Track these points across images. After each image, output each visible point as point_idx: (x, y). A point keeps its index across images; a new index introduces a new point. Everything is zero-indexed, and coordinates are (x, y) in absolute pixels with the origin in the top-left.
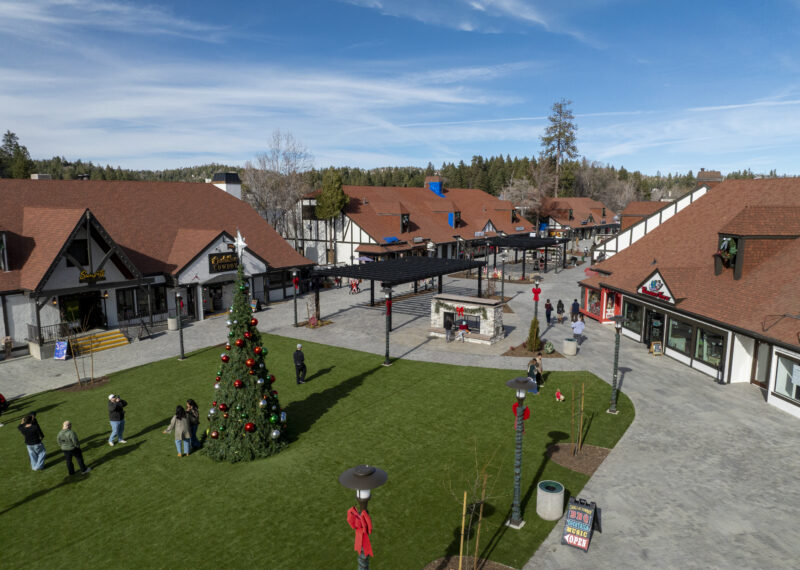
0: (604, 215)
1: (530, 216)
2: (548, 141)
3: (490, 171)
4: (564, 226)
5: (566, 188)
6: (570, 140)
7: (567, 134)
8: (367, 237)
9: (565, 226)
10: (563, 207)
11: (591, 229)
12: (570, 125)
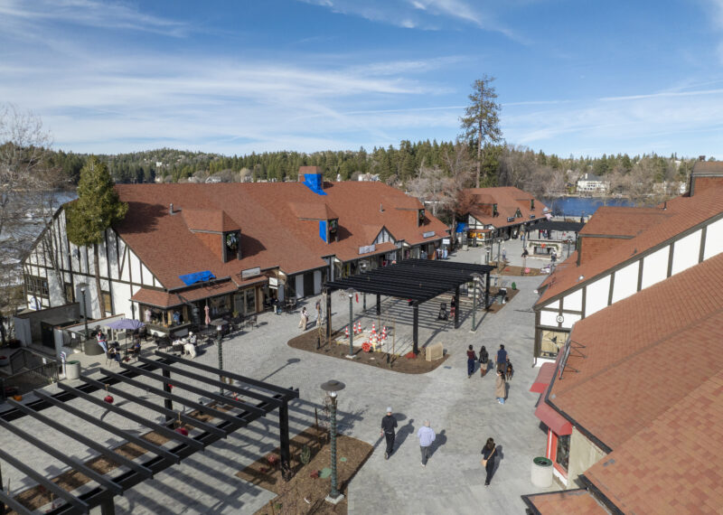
0: (533, 207)
1: (444, 215)
2: (469, 122)
3: (417, 155)
4: (486, 226)
5: (489, 175)
6: (493, 120)
7: (489, 114)
8: (151, 276)
9: (488, 226)
10: (485, 201)
11: (518, 226)
12: (492, 105)
